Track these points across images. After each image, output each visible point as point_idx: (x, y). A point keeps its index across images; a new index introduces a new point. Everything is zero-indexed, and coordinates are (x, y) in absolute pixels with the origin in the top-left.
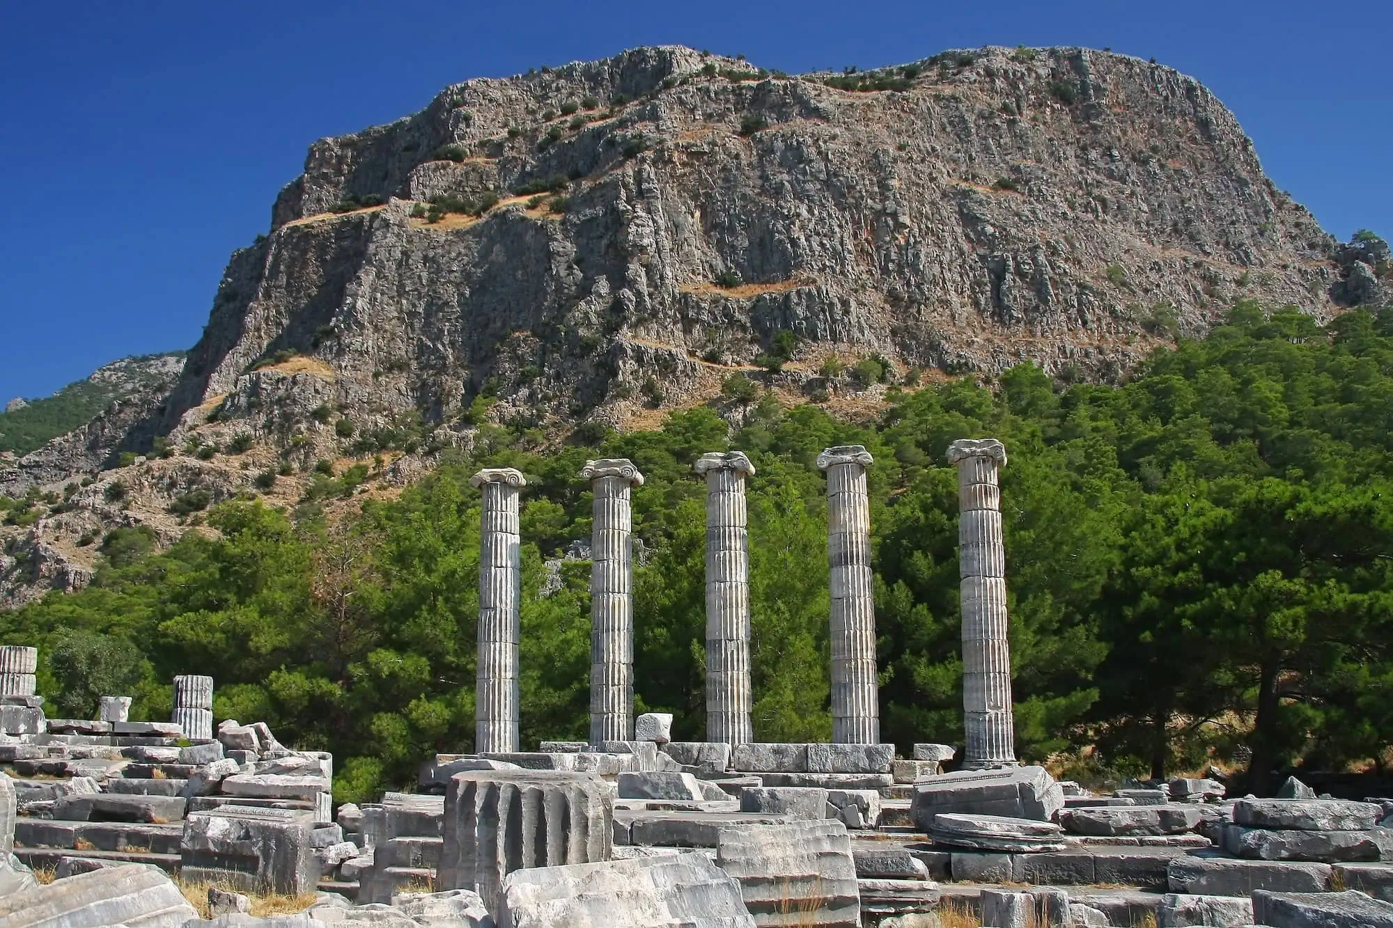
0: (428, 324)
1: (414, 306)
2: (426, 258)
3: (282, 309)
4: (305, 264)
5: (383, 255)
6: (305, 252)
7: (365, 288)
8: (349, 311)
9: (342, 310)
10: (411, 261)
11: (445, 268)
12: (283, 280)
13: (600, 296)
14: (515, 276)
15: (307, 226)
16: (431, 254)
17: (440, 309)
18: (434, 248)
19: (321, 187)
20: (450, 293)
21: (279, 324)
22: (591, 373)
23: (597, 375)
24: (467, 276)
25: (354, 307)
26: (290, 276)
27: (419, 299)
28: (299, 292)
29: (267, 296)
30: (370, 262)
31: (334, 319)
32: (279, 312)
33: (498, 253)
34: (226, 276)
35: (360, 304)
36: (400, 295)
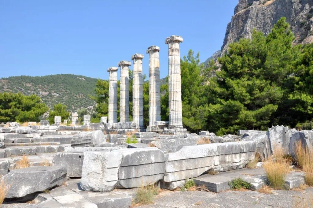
0: (264, 29)
1: (260, 25)
2: (262, 14)
3: (235, 33)
4: (239, 22)
5: (252, 16)
6: (239, 20)
7: (249, 24)
8: (245, 31)
9: (244, 31)
10: (258, 15)
11: (267, 14)
12: (235, 27)
13: (306, 9)
14: (284, 11)
15: (238, 14)
16: (263, 12)
17: (266, 24)
18: (264, 10)
19: (242, 4)
20: (268, 21)
21: (235, 37)
22: (304, 30)
23: (306, 31)
24: (272, 15)
25: (246, 30)
26: (236, 26)
27: (261, 23)
28: (238, 29)
29: (232, 31)
30: (249, 18)
31: (242, 33)
32: (235, 35)
33: (279, 7)
34: (227, 29)
35: (247, 29)
36: (257, 24)
